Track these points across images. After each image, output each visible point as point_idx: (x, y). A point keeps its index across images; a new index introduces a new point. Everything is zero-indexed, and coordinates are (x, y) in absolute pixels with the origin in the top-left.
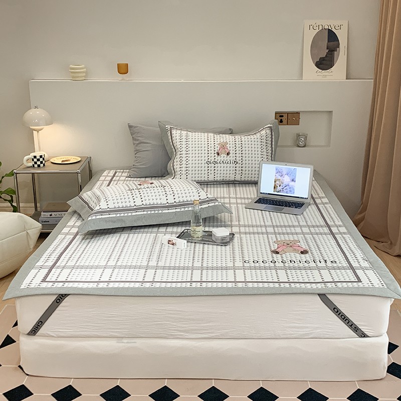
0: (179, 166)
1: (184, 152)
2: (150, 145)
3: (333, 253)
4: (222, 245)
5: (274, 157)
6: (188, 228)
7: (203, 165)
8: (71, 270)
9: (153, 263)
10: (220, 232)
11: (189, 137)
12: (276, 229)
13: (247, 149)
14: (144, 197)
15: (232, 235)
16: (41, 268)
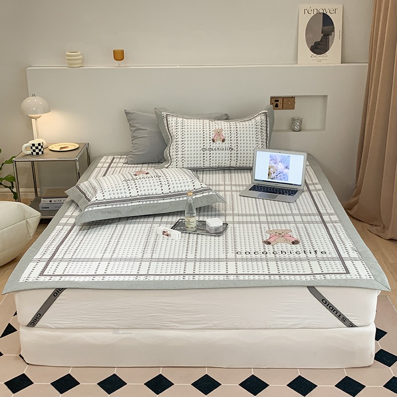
0: (175, 153)
1: (180, 139)
2: (146, 131)
3: (324, 242)
4: (215, 236)
5: (270, 143)
6: (182, 218)
7: (199, 152)
8: (67, 263)
9: (148, 255)
10: (214, 222)
11: (185, 124)
12: (269, 217)
13: (242, 135)
14: (140, 187)
15: (226, 224)
16: (39, 260)
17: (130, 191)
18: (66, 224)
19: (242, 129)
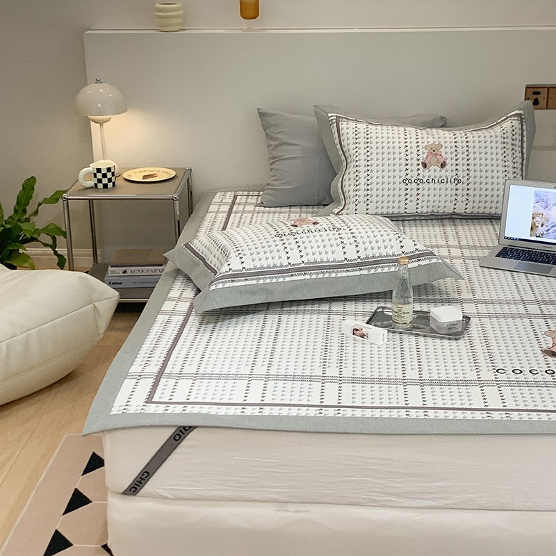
0: (353, 187)
1: (362, 163)
2: (299, 147)
4: (449, 339)
5: (528, 171)
6: (382, 305)
7: (397, 186)
8: (192, 381)
9: (333, 371)
10: (445, 314)
11: (372, 135)
12: (543, 307)
13: (477, 156)
14: (305, 248)
15: (467, 319)
16: (140, 376)
17: (288, 255)
18: (173, 312)
19: (477, 144)
